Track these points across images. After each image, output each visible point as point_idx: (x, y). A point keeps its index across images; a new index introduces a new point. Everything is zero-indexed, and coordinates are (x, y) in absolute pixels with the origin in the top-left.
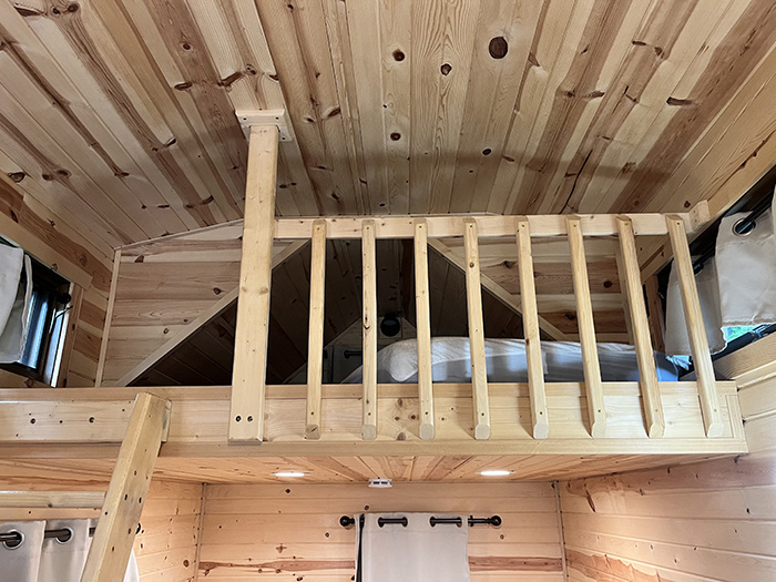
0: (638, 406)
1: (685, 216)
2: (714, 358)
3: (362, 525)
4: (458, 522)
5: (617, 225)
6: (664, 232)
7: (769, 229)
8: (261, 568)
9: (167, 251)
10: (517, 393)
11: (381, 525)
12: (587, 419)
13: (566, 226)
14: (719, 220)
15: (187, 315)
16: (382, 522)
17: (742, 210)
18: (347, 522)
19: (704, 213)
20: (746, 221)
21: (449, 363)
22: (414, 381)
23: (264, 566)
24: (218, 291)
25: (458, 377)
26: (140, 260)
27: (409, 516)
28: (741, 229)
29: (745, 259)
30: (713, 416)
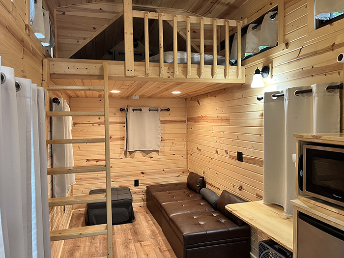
0: (224, 71)
1: (241, 22)
2: (242, 61)
3: (127, 111)
4: (157, 110)
5: (225, 23)
6: (236, 26)
7: (260, 29)
8: (93, 124)
9: (74, 11)
10: (197, 67)
11: (133, 111)
12: (213, 74)
13: (212, 21)
14: (249, 25)
15: (84, 36)
16: (133, 110)
17: (255, 23)
18: (122, 110)
19: (246, 22)
20: (255, 26)
21: (181, 58)
22: (173, 62)
23: (94, 123)
24: (95, 29)
25: (183, 62)
26: (64, 13)
27: (142, 108)
28: (254, 28)
29: (253, 37)
30: (239, 74)
